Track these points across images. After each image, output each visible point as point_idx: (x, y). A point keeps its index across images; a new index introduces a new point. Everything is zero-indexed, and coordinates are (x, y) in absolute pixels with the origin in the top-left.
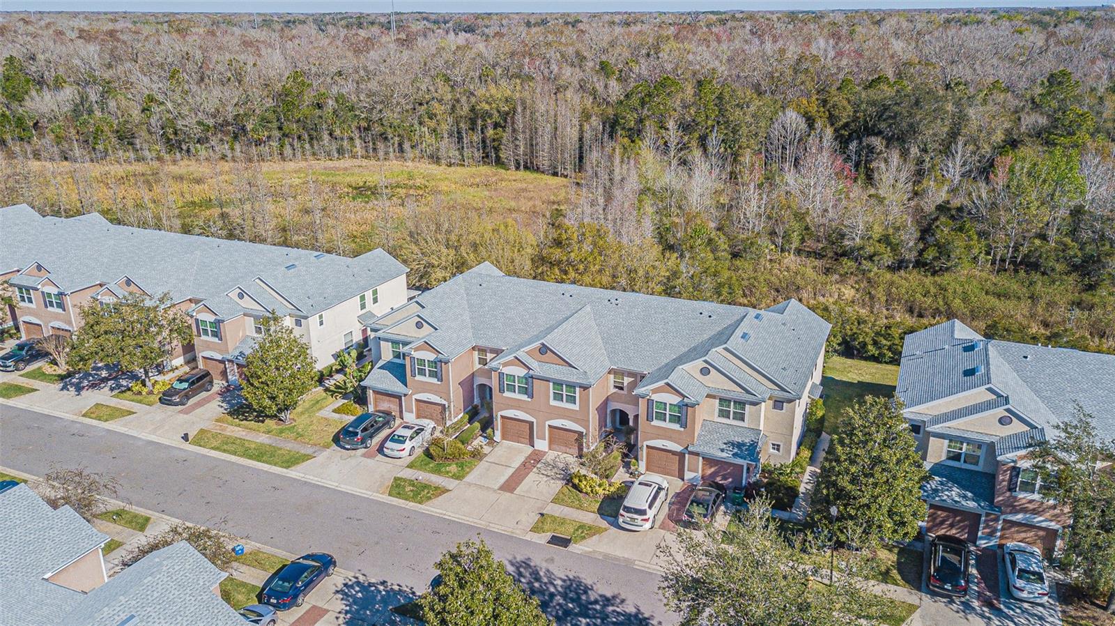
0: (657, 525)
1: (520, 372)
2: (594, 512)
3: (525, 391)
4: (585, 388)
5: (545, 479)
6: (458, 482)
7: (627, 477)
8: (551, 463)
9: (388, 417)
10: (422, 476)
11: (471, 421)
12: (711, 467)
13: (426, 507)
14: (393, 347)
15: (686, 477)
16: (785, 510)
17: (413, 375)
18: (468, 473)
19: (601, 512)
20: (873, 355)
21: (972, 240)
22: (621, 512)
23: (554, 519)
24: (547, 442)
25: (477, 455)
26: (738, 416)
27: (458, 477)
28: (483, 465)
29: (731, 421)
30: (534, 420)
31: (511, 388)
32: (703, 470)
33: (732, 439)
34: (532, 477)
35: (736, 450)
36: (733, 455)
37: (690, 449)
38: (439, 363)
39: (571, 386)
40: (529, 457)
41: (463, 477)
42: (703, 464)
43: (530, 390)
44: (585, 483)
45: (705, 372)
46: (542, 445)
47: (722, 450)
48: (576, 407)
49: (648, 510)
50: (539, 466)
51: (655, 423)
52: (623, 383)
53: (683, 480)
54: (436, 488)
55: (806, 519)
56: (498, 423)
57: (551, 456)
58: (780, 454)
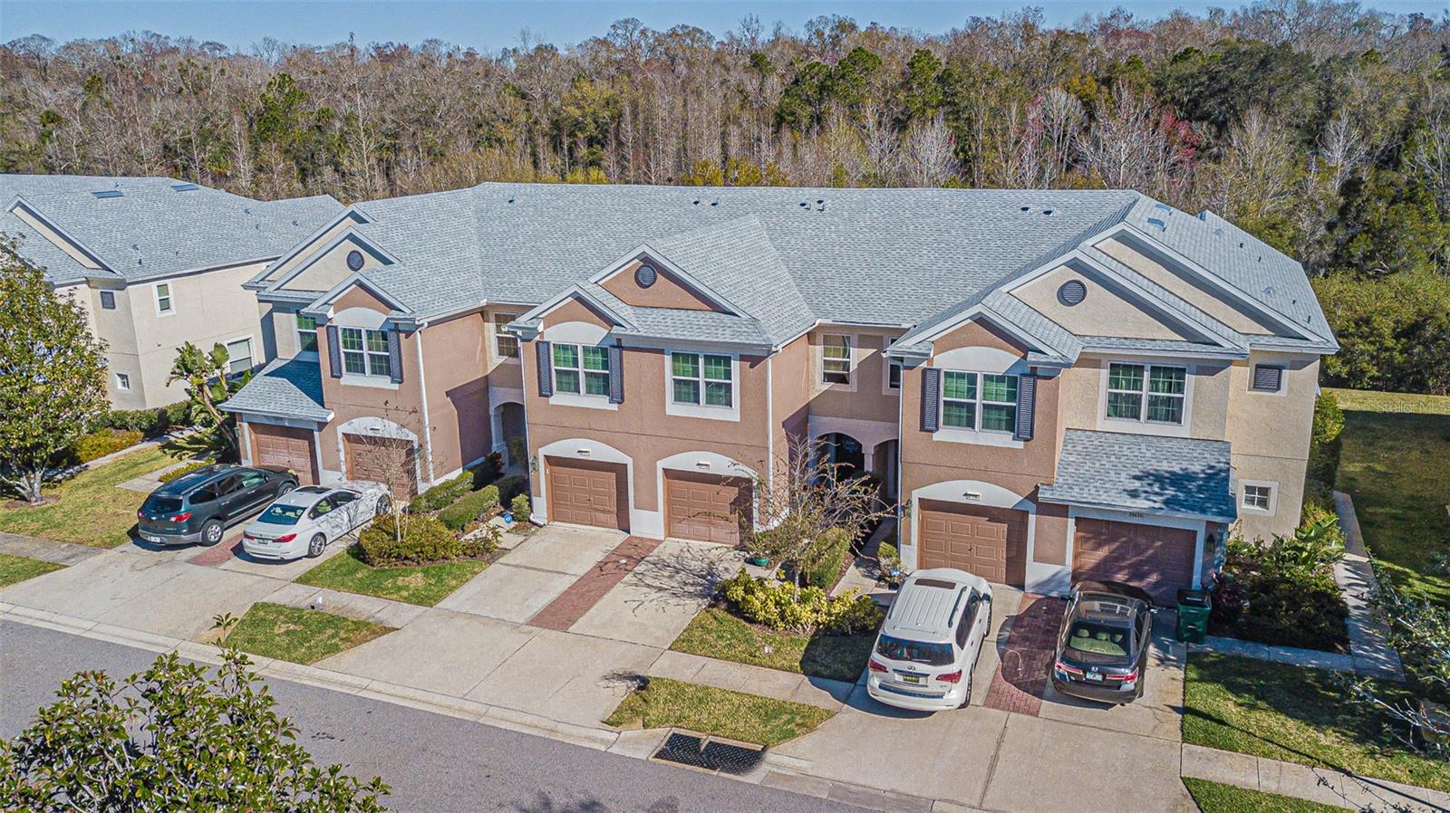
0: (978, 699)
1: (588, 334)
2: (790, 669)
3: (603, 385)
4: (754, 358)
5: (654, 595)
6: (420, 609)
7: (870, 587)
8: (672, 561)
9: (277, 480)
10: (325, 598)
11: (478, 484)
12: (1098, 546)
13: (318, 673)
14: (300, 325)
15: (1030, 579)
16: (1330, 648)
17: (336, 375)
18: (452, 589)
19: (812, 667)
20: (1338, 376)
21: (1430, 220)
22: (876, 656)
23: (677, 690)
24: (660, 515)
25: (484, 552)
26: (1162, 409)
27: (422, 599)
28: (493, 573)
29: (1143, 427)
30: (628, 461)
31: (569, 382)
32: (1076, 556)
33: (1152, 466)
34: (621, 594)
35: (1170, 492)
36: (1166, 502)
37: (1045, 495)
38: (392, 336)
39: (720, 360)
40: (617, 552)
41: (438, 599)
42: (1077, 540)
43: (614, 382)
44: (761, 595)
45: (1070, 295)
46: (648, 523)
47: (1134, 494)
48: (733, 414)
49: (956, 647)
50: (640, 568)
51: (945, 434)
52: (846, 366)
53: (1021, 586)
54: (358, 625)
55: (1405, 670)
56: (541, 477)
57: (671, 548)
58: (1271, 512)
